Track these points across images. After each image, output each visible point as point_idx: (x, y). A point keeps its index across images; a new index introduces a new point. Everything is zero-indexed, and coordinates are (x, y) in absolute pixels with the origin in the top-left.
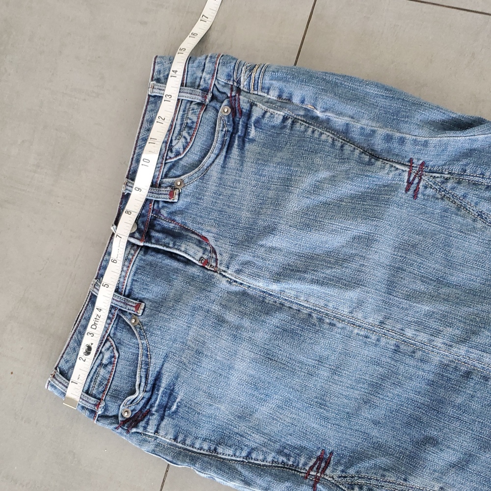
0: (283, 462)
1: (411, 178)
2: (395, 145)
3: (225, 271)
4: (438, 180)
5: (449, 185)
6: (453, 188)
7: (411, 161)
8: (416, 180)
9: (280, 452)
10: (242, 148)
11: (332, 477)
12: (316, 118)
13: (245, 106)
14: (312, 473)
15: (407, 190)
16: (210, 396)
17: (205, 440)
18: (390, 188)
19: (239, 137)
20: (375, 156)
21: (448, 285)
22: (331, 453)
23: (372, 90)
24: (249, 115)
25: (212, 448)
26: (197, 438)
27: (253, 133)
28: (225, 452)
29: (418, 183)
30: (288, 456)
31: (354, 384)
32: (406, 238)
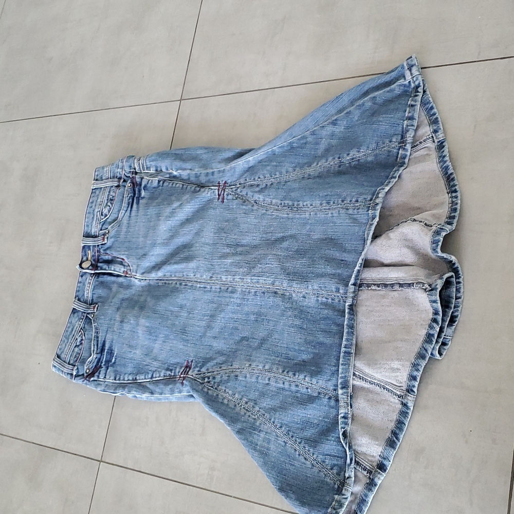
0: (169, 375)
1: (220, 192)
2: (210, 177)
3: (136, 276)
4: (234, 189)
5: (239, 190)
6: (241, 192)
7: (219, 183)
8: (223, 192)
9: (167, 369)
10: (138, 203)
11: (192, 375)
12: (175, 177)
13: (138, 180)
14: (182, 376)
15: (219, 199)
16: (130, 346)
17: (130, 374)
18: (210, 201)
19: (137, 198)
20: (202, 186)
21: (242, 246)
22: (192, 361)
23: (199, 152)
24: (141, 185)
25: (134, 378)
26: (125, 374)
27: (143, 193)
28: (141, 378)
29: (224, 194)
30: (171, 370)
31: (202, 317)
32: (220, 226)
